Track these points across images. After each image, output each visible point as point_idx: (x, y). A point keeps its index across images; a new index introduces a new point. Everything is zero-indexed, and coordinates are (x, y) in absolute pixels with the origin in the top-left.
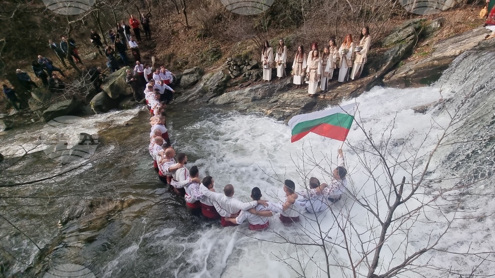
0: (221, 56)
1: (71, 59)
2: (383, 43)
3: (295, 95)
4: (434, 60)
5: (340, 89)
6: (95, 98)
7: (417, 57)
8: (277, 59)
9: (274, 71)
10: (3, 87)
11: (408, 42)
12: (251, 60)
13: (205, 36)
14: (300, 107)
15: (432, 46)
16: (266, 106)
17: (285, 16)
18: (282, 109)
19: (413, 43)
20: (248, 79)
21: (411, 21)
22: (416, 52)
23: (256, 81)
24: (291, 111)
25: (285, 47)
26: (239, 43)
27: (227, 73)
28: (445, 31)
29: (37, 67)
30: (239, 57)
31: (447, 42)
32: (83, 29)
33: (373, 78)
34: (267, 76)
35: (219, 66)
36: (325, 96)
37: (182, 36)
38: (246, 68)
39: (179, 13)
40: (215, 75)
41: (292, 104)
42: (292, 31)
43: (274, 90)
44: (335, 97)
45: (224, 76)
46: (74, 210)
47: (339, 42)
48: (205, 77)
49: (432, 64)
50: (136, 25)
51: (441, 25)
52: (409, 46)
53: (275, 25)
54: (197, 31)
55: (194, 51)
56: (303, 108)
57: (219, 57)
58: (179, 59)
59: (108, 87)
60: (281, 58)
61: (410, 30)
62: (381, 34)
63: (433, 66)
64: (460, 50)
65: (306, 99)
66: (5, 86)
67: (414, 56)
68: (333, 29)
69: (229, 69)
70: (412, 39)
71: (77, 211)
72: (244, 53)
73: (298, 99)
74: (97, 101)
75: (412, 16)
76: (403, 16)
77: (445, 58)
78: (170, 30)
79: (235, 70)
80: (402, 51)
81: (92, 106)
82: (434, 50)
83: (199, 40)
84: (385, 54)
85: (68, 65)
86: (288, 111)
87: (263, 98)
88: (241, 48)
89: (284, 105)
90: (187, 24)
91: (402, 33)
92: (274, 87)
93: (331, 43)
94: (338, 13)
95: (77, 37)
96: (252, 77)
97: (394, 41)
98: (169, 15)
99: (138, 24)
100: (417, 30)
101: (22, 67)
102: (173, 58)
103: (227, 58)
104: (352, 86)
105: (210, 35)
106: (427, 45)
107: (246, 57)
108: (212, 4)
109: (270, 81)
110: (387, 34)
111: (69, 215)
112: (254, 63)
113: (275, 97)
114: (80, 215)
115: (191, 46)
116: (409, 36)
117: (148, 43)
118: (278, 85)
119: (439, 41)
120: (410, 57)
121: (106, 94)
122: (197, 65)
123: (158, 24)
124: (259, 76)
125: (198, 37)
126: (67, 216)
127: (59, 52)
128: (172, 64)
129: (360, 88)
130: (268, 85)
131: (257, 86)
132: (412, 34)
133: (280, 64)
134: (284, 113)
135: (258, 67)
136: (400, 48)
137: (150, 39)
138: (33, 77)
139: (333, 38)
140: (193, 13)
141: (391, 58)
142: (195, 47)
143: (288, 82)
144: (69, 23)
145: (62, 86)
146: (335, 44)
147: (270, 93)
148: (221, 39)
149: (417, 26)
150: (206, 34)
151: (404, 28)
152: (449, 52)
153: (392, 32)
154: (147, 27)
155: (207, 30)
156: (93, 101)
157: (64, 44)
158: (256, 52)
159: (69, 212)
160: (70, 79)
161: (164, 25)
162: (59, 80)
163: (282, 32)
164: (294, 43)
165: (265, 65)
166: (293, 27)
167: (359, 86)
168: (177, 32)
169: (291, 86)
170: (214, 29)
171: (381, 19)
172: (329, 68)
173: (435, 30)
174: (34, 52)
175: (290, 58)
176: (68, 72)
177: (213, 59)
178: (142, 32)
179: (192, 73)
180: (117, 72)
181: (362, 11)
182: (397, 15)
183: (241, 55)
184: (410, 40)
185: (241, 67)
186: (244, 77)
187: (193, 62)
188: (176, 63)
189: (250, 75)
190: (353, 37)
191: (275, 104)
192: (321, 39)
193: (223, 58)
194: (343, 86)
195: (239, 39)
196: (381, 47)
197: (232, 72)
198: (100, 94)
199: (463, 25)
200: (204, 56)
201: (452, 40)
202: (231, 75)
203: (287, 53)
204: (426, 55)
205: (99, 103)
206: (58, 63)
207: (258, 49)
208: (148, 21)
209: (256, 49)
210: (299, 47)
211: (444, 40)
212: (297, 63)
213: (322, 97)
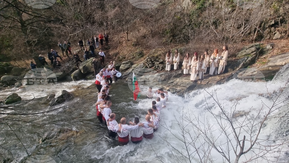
0: (143, 56)
1: (67, 52)
2: (237, 55)
3: (184, 80)
4: (269, 67)
5: (211, 79)
6: (74, 72)
7: (259, 64)
8: (174, 60)
9: (172, 66)
10: (30, 63)
11: (252, 56)
12: (159, 59)
13: (136, 45)
14: (186, 87)
15: (268, 59)
16: (166, 85)
17: (180, 38)
18: (175, 87)
19: (256, 56)
20: (157, 69)
21: (254, 44)
22: (258, 61)
23: (161, 70)
24: (181, 89)
25: (179, 53)
26: (154, 50)
27: (146, 65)
28: (275, 51)
29: (50, 55)
30: (153, 57)
31: (277, 57)
32: (76, 38)
33: (231, 74)
34: (168, 68)
35: (142, 61)
36: (201, 82)
37: (124, 44)
38: (156, 63)
39: (124, 33)
40: (139, 65)
41: (182, 85)
42: (183, 45)
43: (171, 76)
44: (207, 83)
45: (144, 66)
46: (50, 134)
47: (211, 53)
48: (133, 66)
49: (268, 69)
50: (101, 37)
51: (273, 47)
52: (253, 58)
53: (174, 42)
54: (132, 42)
55: (130, 52)
56: (187, 88)
57: (142, 56)
58: (121, 56)
59: (82, 67)
60: (176, 59)
61: (253, 49)
62: (235, 50)
63: (269, 70)
64: (285, 62)
65: (189, 83)
66: (32, 62)
67: (257, 63)
68: (207, 46)
69: (147, 63)
70: (255, 54)
71: (52, 134)
72: (156, 55)
73: (185, 82)
74: (75, 74)
75: (254, 41)
76: (248, 41)
77: (276, 66)
78: (118, 41)
79: (150, 63)
80: (249, 60)
81: (72, 76)
82: (269, 61)
83: (132, 47)
84: (238, 61)
85: (65, 55)
86: (178, 89)
87: (165, 80)
88: (155, 53)
89: (177, 85)
90: (128, 39)
91: (248, 50)
92: (172, 75)
93: (205, 53)
94: (209, 38)
95: (72, 42)
96: (159, 68)
97: (244, 54)
98: (119, 34)
99: (102, 37)
100: (258, 49)
101: (43, 54)
102: (118, 55)
103: (146, 57)
104: (218, 78)
105: (139, 45)
106: (265, 58)
107: (157, 57)
108: (142, 30)
109: (170, 71)
110: (239, 50)
111: (47, 136)
112: (161, 60)
113: (171, 80)
114: (53, 137)
115: (128, 50)
116: (253, 52)
117: (106, 47)
118: (174, 74)
119: (272, 56)
120: (254, 64)
121: (80, 71)
122: (129, 60)
123: (113, 38)
124: (163, 68)
125: (133, 45)
126: (46, 137)
127: (62, 48)
128: (117, 58)
129: (223, 79)
130: (168, 73)
131: (162, 73)
132: (255, 51)
133: (175, 63)
134: (176, 90)
135: (163, 63)
136: (247, 59)
137: (108, 45)
138: (47, 60)
139: (207, 50)
140: (131, 33)
141: (242, 64)
142: (130, 50)
143: (180, 72)
144: (70, 35)
145: (59, 65)
146: (207, 54)
147: (169, 78)
148: (144, 47)
149: (258, 47)
150: (136, 44)
151: (250, 48)
152: (279, 63)
153: (242, 49)
154: (107, 39)
155: (138, 42)
156: (73, 74)
157: (65, 45)
158: (163, 55)
159: (47, 134)
160: (64, 62)
161: (116, 38)
162: (59, 62)
163: (178, 46)
164: (184, 52)
165: (167, 62)
166: (184, 43)
167: (223, 78)
168: (122, 42)
169: (181, 75)
170: (141, 42)
171: (235, 42)
172: (204, 67)
173: (268, 50)
174: (50, 47)
175: (182, 60)
176: (64, 58)
177: (139, 57)
178: (104, 41)
179: (127, 63)
180: (88, 60)
181: (224, 38)
182: (245, 40)
183: (154, 56)
184: (254, 54)
185: (154, 62)
186: (155, 67)
187: (128, 58)
188: (119, 58)
189: (158, 67)
190: (219, 51)
191: (171, 84)
192: (200, 50)
193: (144, 57)
194: (213, 77)
195: (154, 48)
196: (236, 57)
197: (148, 65)
198: (77, 70)
199: (286, 48)
200: (134, 55)
201: (280, 56)
202: (148, 66)
203: (180, 57)
204: (264, 63)
205: (76, 75)
206: (60, 54)
207: (164, 54)
208: (108, 36)
209: (163, 53)
210: (187, 54)
211: (275, 56)
212: (185, 62)
213: (200, 82)
